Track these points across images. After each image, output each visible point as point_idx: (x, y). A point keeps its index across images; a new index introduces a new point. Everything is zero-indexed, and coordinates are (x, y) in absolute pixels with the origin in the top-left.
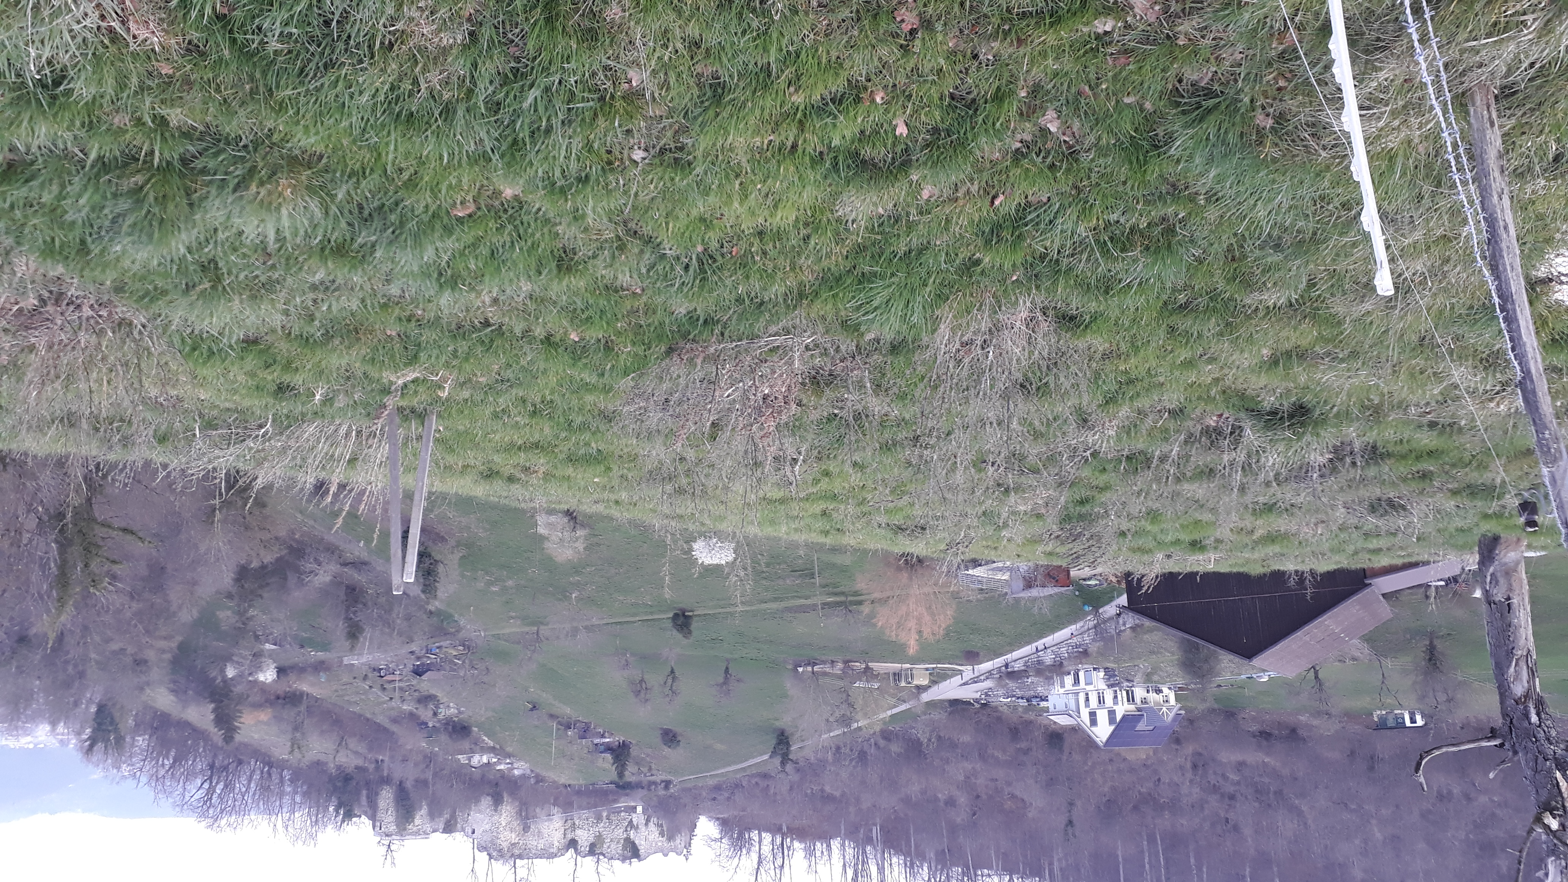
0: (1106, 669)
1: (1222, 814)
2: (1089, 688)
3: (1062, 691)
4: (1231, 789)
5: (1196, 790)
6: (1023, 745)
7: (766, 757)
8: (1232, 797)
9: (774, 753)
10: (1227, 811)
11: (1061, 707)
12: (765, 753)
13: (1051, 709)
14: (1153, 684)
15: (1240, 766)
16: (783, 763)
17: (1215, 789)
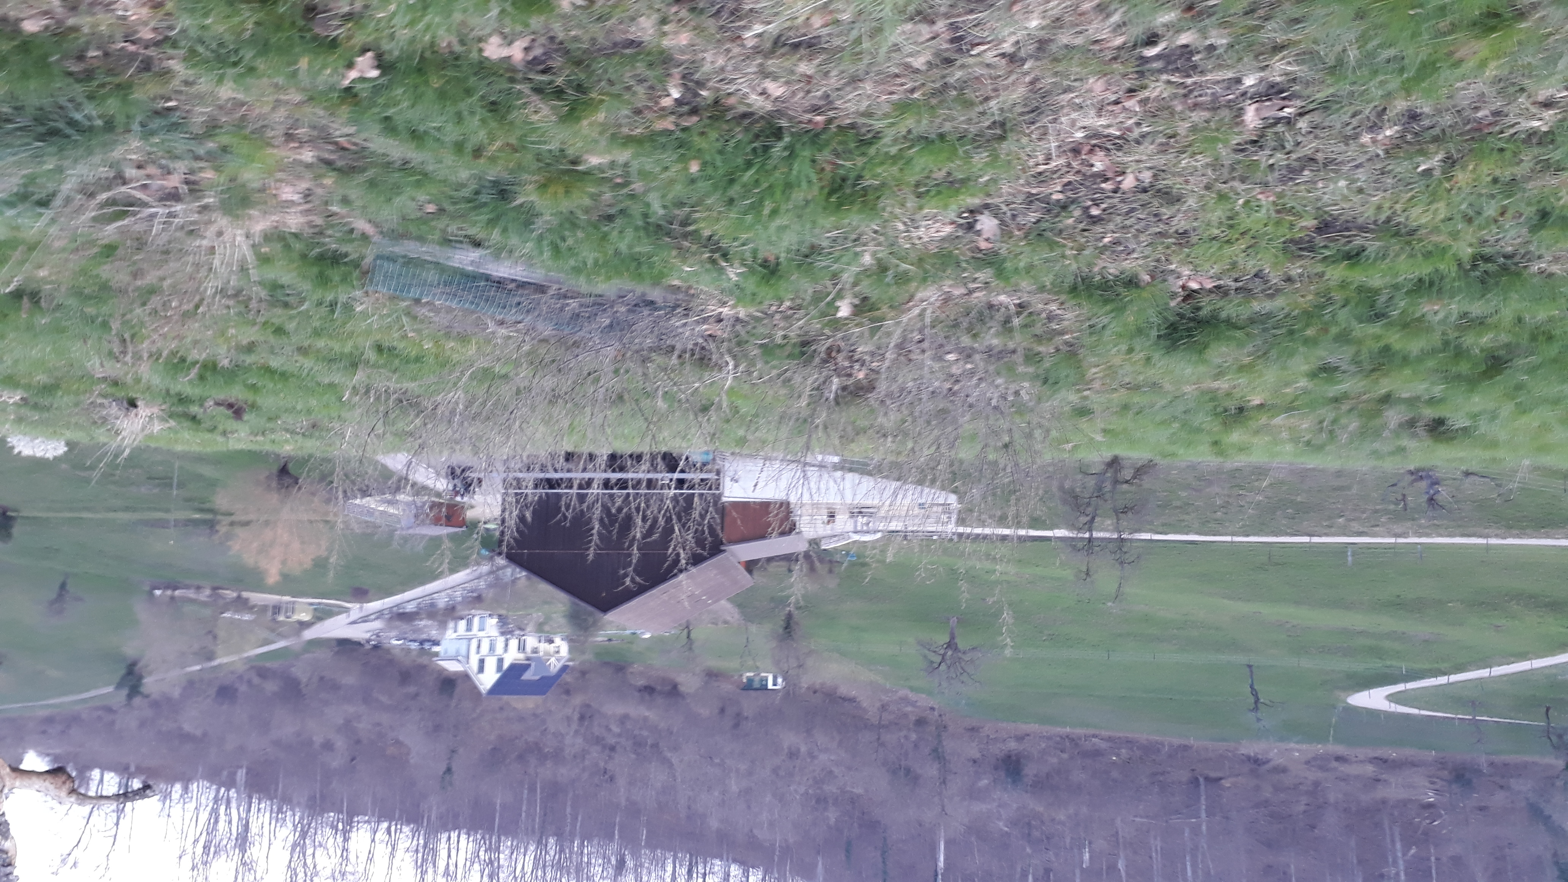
0: (500, 616)
1: (602, 764)
2: (481, 634)
3: (454, 635)
4: (612, 741)
5: (579, 740)
6: (412, 689)
7: (110, 689)
8: (613, 749)
9: (119, 686)
10: (606, 762)
11: (452, 652)
12: (109, 685)
13: (442, 654)
14: (545, 633)
15: (624, 719)
16: (130, 696)
17: (598, 740)
